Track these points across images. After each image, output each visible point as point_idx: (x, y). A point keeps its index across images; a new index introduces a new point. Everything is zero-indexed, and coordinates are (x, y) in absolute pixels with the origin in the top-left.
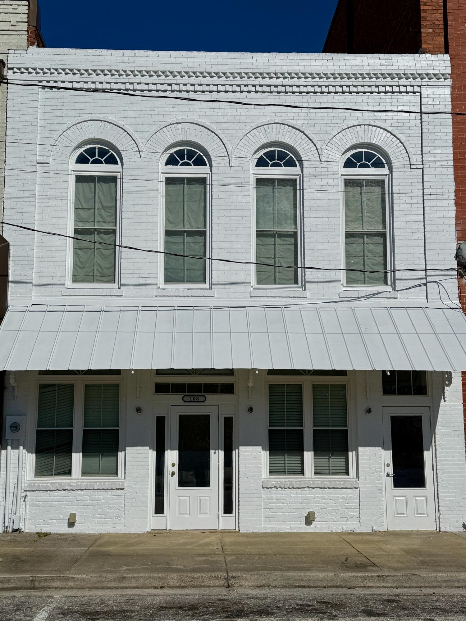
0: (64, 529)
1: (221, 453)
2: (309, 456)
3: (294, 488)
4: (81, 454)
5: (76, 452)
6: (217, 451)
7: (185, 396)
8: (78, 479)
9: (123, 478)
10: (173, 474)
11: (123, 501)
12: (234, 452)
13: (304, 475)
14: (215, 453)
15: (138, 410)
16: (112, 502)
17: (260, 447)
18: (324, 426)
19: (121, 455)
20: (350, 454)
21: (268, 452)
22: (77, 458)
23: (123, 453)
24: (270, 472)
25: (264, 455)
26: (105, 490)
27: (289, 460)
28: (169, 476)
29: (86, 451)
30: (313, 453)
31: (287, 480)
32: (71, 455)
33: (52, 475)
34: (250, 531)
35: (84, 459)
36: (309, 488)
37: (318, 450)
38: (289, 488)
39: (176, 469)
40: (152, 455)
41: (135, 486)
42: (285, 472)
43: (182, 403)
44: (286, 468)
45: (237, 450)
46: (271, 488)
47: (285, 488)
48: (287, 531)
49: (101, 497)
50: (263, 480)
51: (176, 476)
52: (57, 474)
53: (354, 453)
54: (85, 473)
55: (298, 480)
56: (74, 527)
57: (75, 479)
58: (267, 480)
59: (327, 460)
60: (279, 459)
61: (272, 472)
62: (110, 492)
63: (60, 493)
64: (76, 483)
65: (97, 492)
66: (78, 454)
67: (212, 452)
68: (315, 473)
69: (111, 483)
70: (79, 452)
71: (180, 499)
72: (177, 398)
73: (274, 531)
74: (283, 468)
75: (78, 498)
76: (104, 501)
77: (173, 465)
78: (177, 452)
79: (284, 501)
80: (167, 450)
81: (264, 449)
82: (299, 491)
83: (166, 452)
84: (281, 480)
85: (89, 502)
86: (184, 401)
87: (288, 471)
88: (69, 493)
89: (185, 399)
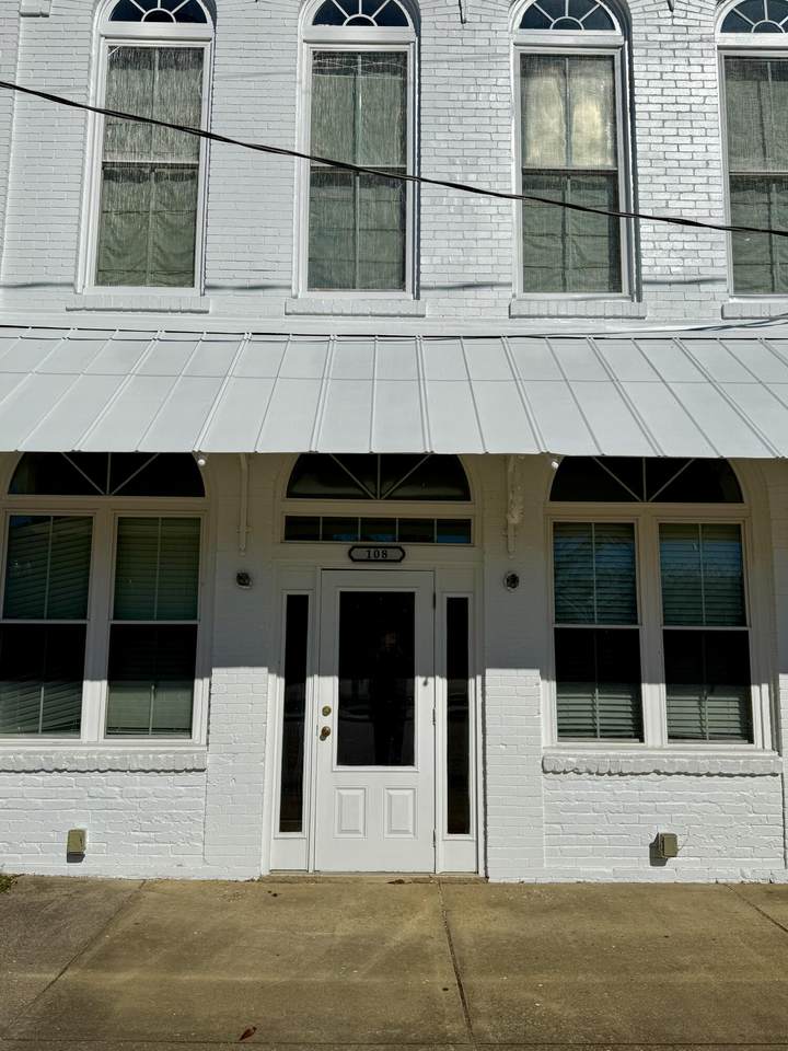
0: (58, 866)
1: (441, 684)
2: (654, 696)
3: (621, 774)
4: (105, 683)
5: (92, 679)
6: (431, 680)
7: (354, 547)
8: (96, 744)
9: (204, 742)
10: (325, 733)
11: (202, 800)
12: (471, 682)
13: (642, 740)
14: (425, 684)
15: (243, 579)
16: (174, 801)
17: (537, 672)
18: (690, 623)
19: (200, 685)
20: (755, 690)
21: (554, 684)
22: (95, 694)
23: (206, 681)
24: (559, 731)
25: (547, 691)
26: (158, 772)
27: (606, 704)
28: (316, 738)
29: (119, 677)
30: (663, 687)
31: (604, 753)
32: (81, 686)
33: (37, 731)
34: (515, 880)
35: (114, 695)
36: (659, 773)
37: (676, 681)
38: (610, 774)
39: (332, 722)
40: (276, 686)
41: (231, 764)
42: (595, 731)
43: (347, 563)
44: (598, 721)
45: (479, 678)
46: (565, 772)
47: (598, 774)
48: (603, 880)
49: (149, 790)
50: (543, 751)
51: (333, 738)
52: (49, 730)
53: (765, 687)
54: (112, 730)
55: (630, 753)
56: (81, 861)
57: (89, 744)
58: (555, 752)
59: (695, 704)
60: (580, 700)
61: (565, 732)
62: (171, 777)
63: (49, 777)
64: (88, 753)
65: (138, 777)
66: (97, 684)
67: (419, 681)
68: (670, 737)
69: (171, 756)
70: (99, 679)
71: (340, 796)
72: (335, 552)
73: (575, 880)
74: (590, 721)
75: (94, 790)
76: (155, 800)
77: (326, 712)
78: (336, 679)
79: (597, 806)
80: (312, 675)
81: (544, 676)
82: (635, 780)
83: (309, 681)
84: (588, 753)
85: (120, 800)
86: (354, 560)
87: (601, 730)
88: (72, 778)
89: (357, 553)
